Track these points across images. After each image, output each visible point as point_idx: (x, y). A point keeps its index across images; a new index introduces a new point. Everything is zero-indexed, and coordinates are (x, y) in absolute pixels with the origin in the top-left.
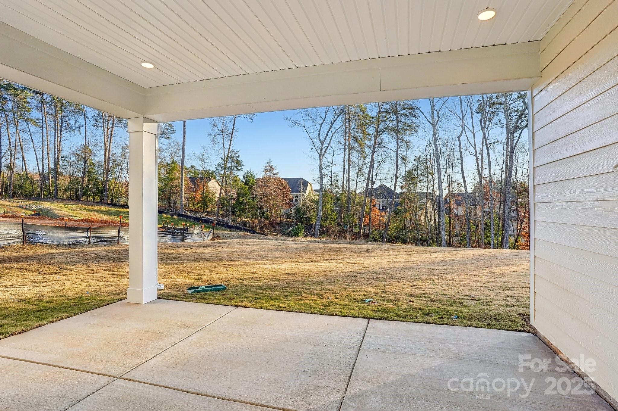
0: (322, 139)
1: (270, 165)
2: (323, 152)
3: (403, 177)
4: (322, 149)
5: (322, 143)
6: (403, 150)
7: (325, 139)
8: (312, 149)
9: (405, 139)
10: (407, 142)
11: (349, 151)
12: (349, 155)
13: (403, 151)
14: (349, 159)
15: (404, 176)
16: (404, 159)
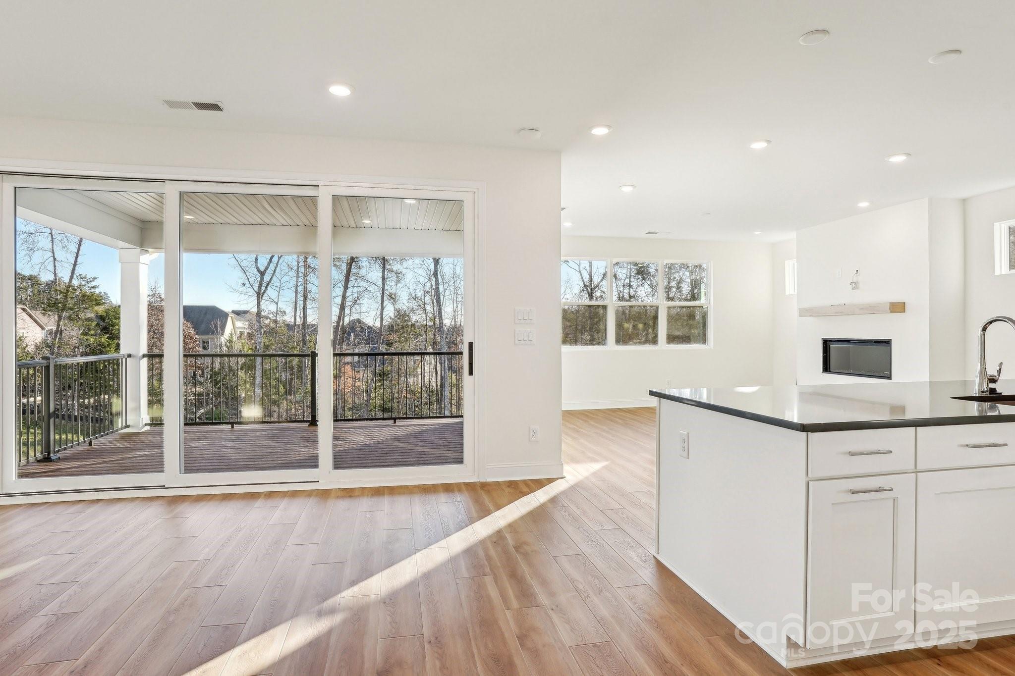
0: (262, 269)
1: (157, 292)
2: (262, 291)
3: (391, 318)
4: (260, 285)
5: (262, 274)
6: (391, 284)
7: (267, 268)
8: (244, 285)
9: (395, 268)
10: (398, 274)
11: (305, 275)
12: (306, 282)
13: (391, 287)
14: (305, 289)
15: (393, 317)
16: (393, 298)
